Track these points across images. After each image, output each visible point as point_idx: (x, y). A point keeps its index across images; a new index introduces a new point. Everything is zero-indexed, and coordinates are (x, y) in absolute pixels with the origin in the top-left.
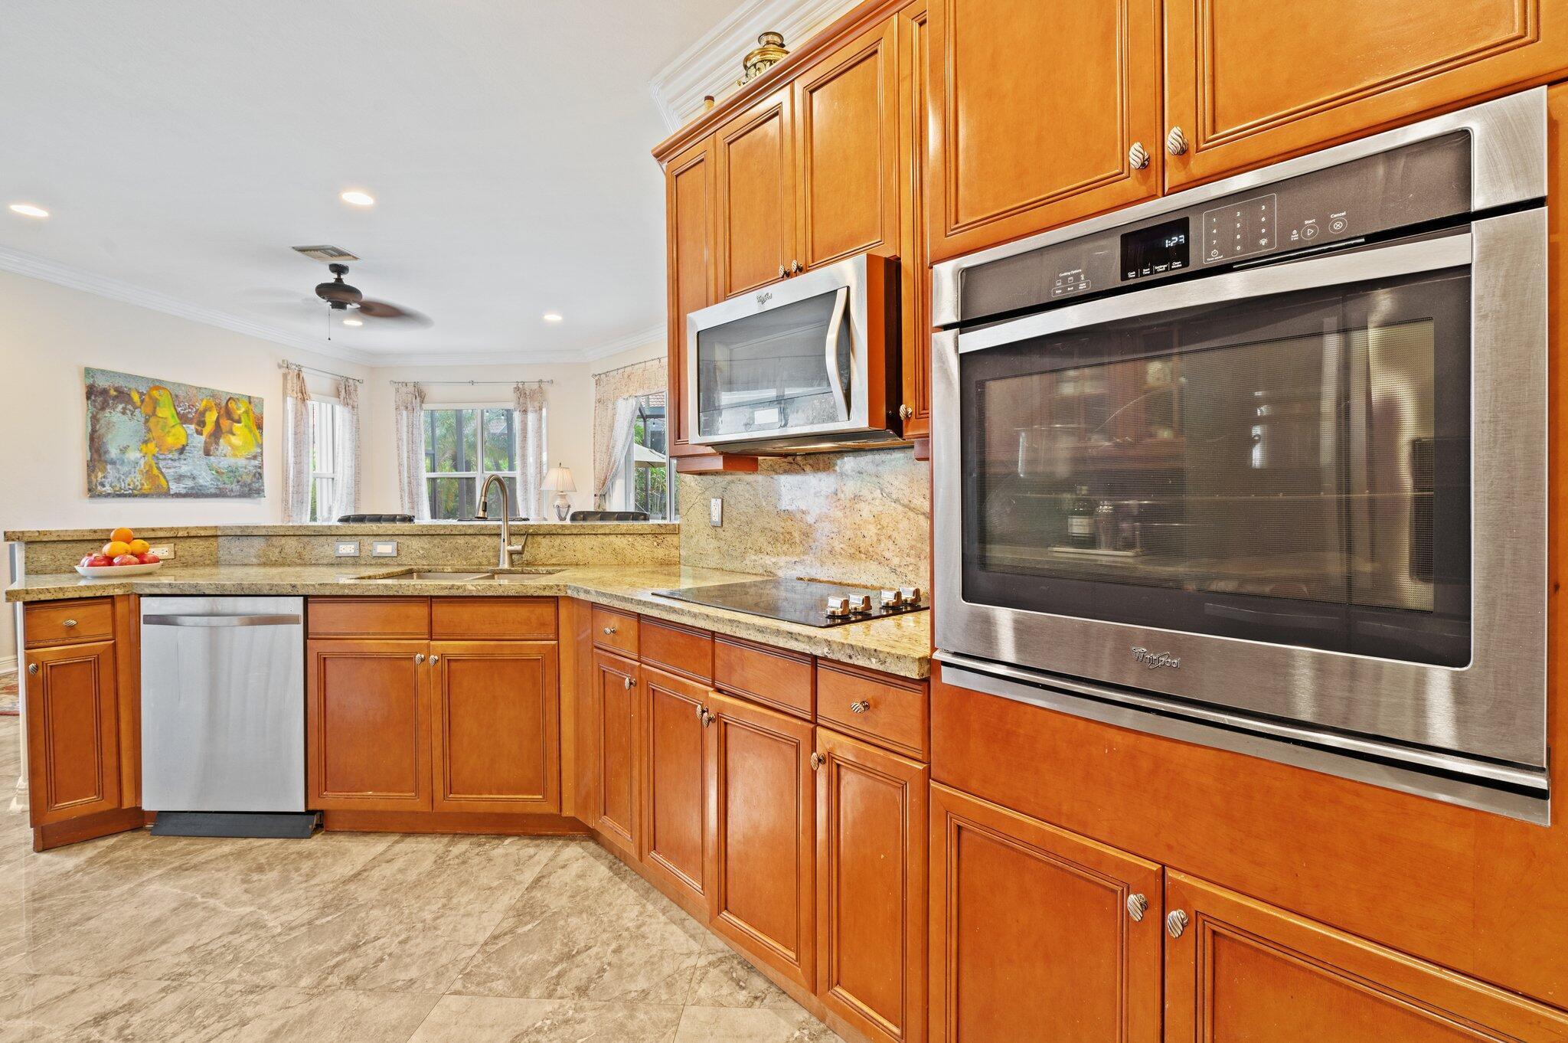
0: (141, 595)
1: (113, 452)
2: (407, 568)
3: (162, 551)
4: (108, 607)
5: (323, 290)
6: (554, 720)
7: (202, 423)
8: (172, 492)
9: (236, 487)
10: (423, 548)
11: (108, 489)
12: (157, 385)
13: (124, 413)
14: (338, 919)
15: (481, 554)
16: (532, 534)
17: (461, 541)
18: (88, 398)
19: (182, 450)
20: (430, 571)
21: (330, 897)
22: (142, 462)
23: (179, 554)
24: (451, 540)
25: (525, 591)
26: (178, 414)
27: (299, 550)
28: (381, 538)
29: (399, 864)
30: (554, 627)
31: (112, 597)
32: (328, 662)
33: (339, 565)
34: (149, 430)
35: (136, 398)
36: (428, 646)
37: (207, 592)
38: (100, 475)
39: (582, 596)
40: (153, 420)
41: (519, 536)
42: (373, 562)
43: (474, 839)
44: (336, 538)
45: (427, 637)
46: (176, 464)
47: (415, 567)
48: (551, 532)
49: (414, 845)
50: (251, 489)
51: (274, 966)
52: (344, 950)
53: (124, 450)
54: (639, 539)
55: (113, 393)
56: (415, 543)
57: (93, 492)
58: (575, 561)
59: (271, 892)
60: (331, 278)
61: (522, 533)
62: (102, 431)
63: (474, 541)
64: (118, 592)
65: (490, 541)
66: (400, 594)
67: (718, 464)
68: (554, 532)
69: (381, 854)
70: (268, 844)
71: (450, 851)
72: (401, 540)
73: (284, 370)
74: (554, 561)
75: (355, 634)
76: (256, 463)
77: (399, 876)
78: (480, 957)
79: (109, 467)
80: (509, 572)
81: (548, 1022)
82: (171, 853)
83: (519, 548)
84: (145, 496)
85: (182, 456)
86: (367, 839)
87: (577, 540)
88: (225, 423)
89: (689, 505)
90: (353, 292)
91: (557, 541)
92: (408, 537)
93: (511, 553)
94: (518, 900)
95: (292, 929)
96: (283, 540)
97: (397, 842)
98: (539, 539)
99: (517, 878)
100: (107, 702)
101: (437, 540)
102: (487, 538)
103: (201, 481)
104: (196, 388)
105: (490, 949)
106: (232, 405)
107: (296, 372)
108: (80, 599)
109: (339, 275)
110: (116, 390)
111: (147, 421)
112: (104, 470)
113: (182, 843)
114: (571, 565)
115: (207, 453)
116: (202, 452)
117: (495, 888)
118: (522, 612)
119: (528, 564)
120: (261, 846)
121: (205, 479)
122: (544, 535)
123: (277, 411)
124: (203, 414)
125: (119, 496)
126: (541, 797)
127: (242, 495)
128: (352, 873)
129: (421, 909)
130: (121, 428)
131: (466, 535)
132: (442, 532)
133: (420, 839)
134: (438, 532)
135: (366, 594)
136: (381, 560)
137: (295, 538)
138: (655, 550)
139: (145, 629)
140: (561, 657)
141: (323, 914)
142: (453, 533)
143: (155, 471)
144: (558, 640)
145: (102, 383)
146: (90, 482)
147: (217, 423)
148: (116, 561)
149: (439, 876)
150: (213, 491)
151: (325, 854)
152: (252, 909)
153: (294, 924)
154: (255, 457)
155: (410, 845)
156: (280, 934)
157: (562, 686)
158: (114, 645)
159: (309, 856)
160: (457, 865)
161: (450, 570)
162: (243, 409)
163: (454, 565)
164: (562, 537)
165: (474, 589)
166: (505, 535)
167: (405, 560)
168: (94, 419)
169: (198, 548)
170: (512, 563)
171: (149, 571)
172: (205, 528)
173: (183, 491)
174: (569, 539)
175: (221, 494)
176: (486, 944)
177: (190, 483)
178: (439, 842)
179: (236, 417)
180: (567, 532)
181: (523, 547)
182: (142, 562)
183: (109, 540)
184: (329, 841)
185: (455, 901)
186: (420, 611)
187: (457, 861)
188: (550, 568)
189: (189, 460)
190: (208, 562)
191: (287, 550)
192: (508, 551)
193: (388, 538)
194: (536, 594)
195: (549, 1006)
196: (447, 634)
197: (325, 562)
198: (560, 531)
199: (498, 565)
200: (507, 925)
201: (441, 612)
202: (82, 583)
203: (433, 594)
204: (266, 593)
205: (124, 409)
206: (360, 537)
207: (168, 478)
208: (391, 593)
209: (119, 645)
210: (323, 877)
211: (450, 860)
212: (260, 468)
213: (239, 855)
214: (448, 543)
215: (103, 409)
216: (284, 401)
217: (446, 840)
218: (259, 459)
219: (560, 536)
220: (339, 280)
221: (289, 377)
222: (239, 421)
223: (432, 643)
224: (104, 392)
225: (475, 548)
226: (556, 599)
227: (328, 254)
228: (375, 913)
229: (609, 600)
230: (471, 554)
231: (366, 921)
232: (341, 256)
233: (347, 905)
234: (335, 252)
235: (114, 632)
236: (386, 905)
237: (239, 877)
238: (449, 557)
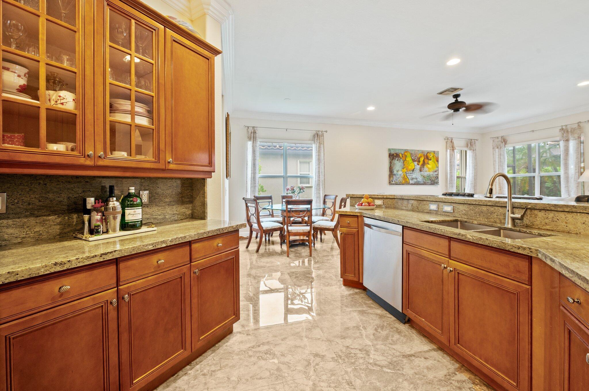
0: (364, 217)
1: (395, 172)
2: (454, 219)
3: (378, 202)
4: (357, 219)
5: (450, 106)
7: (419, 161)
8: (410, 183)
9: (429, 181)
10: (465, 210)
11: (394, 182)
12: (406, 151)
13: (398, 160)
14: (391, 374)
15: (496, 216)
16: (530, 209)
17: (484, 208)
18: (389, 157)
19: (413, 170)
20: (466, 222)
21: (395, 359)
22: (402, 174)
23: (384, 203)
25: (504, 246)
26: (412, 159)
27: (418, 206)
28: (447, 204)
29: (429, 363)
30: (527, 276)
31: (358, 216)
32: (410, 255)
33: (430, 213)
34: (404, 165)
35: (401, 155)
36: (448, 262)
38: (392, 178)
40: (405, 162)
41: (521, 209)
42: (443, 214)
43: (473, 377)
44: (429, 202)
45: (448, 257)
46: (412, 174)
47: (459, 219)
48: (546, 209)
49: (441, 357)
50: (434, 181)
53: (398, 171)
55: (395, 155)
56: (461, 207)
57: (390, 183)
58: (567, 229)
59: (379, 341)
60: (453, 100)
61: (523, 207)
62: (392, 166)
63: (492, 209)
64: (359, 214)
65: (501, 210)
66: (435, 232)
68: (548, 209)
69: (424, 352)
70: (391, 318)
71: (456, 374)
72: (455, 205)
73: (446, 140)
74: (548, 227)
75: (419, 246)
76: (436, 173)
77: (425, 371)
79: (394, 176)
80: (510, 230)
82: (366, 304)
83: (519, 216)
84: (403, 184)
85: (413, 172)
86: (423, 339)
87: (569, 216)
88: (426, 161)
90: (462, 103)
91: (551, 215)
92: (458, 204)
93: (513, 219)
95: (376, 364)
96: (413, 201)
97: (434, 350)
98: (536, 212)
100: (356, 248)
101: (472, 207)
102: (499, 208)
103: (419, 180)
104: (417, 150)
106: (428, 155)
107: (451, 140)
108: (350, 215)
109: (457, 98)
110: (396, 154)
111: (404, 162)
112: (393, 177)
113: (371, 302)
114: (563, 232)
115: (421, 171)
116: (419, 171)
118: (504, 259)
119: (527, 226)
120: (388, 317)
121: (420, 179)
122: (540, 210)
123: (444, 155)
124: (419, 158)
125: (397, 184)
126: (515, 384)
127: (432, 184)
128: (409, 353)
130: (398, 165)
131: (487, 205)
132: (474, 203)
133: (445, 355)
134: (472, 203)
136: (446, 213)
137: (416, 201)
139: (366, 228)
140: (533, 299)
141: (387, 367)
142: (480, 204)
143: (406, 177)
144: (531, 286)
145: (392, 152)
146: (389, 180)
147: (424, 161)
148: (363, 204)
149: (443, 386)
150: (422, 183)
151: (405, 336)
152: (370, 343)
153: (377, 363)
154: (436, 171)
155: (438, 355)
156: (371, 364)
157: (534, 320)
158: (358, 231)
159: (399, 332)
160: (456, 387)
161: (476, 223)
162: (432, 156)
163: (480, 220)
164: (556, 213)
165: (471, 238)
166: (509, 207)
167: (457, 215)
168: (391, 163)
169: (390, 202)
170: (514, 224)
171: (372, 208)
172: (391, 196)
173: (413, 183)
174: (562, 215)
175: (424, 184)
177: (415, 180)
178: (453, 365)
179: (430, 158)
180: (559, 209)
181: (523, 216)
182: (369, 206)
183: (363, 198)
184: (409, 330)
186: (445, 242)
187: (456, 384)
188: (541, 232)
189: (415, 173)
190: (392, 207)
191: (414, 205)
192: (511, 217)
193: (449, 204)
194: (512, 250)
196: (457, 259)
197: (426, 211)
198: (553, 208)
199: (504, 224)
201: (454, 244)
202: (357, 211)
203: (449, 236)
204: (391, 222)
205: (398, 159)
206: (438, 203)
207: (409, 179)
208: (431, 231)
209: (360, 232)
210: (398, 347)
211: (453, 380)
212: (438, 175)
213: (381, 317)
214: (477, 209)
215: (393, 160)
216: (447, 151)
217: (457, 365)
218: (437, 172)
219: (553, 212)
220: (457, 100)
221: (448, 143)
222: (431, 160)
223: (450, 261)
224: (393, 155)
225: (492, 213)
226: (530, 259)
227: (452, 91)
228: (406, 384)
229: (571, 275)
230: (490, 216)
231: (400, 385)
232: (458, 90)
233: (398, 370)
234: (456, 89)
235: (358, 227)
236: (412, 383)
237: (376, 326)
238: (478, 216)
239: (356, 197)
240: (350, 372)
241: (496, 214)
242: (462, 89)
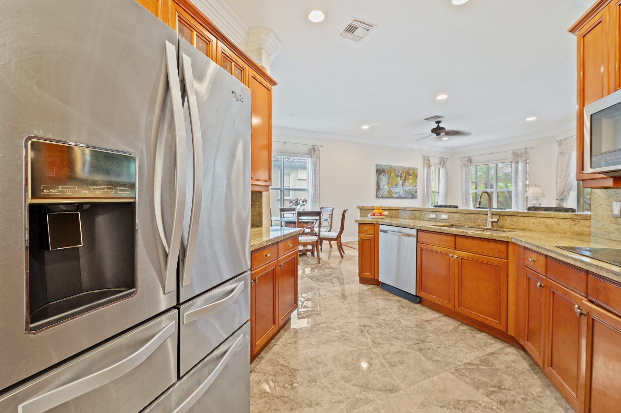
0: (380, 224)
1: (381, 186)
2: (451, 224)
3: (386, 213)
4: (373, 226)
5: (434, 131)
6: (505, 292)
7: (401, 177)
8: (394, 197)
9: (410, 195)
10: (457, 217)
11: (380, 196)
12: (391, 167)
13: (384, 176)
14: (420, 331)
15: (480, 221)
16: (502, 215)
17: (472, 216)
18: (377, 172)
19: (396, 185)
20: (459, 226)
21: (419, 323)
22: (387, 189)
23: (390, 214)
24: (468, 215)
25: (492, 237)
26: (396, 175)
27: (419, 215)
28: (444, 213)
29: (442, 323)
30: (506, 254)
31: (374, 224)
32: (423, 251)
33: (430, 221)
34: (389, 180)
35: (386, 171)
36: (454, 252)
37: (393, 225)
38: (379, 192)
39: (519, 243)
40: (390, 177)
41: (496, 216)
42: (441, 221)
43: (470, 327)
44: (429, 212)
45: (454, 248)
46: (395, 189)
47: (454, 224)
48: (512, 215)
49: (448, 320)
50: (413, 196)
51: (401, 334)
52: (420, 340)
53: (383, 186)
54: (562, 220)
55: (382, 170)
56: (455, 216)
57: (377, 197)
58: (524, 228)
59: (404, 314)
60: (435, 126)
61: (498, 214)
62: (379, 181)
63: (477, 216)
64: (375, 223)
65: (484, 217)
66: (445, 232)
67: (610, 182)
68: (514, 215)
69: (436, 318)
70: (406, 301)
71: (460, 327)
72: (450, 214)
73: (424, 158)
74: (513, 227)
75: (431, 243)
76: (415, 188)
77: (441, 327)
78: (462, 367)
79: (380, 190)
80: (491, 229)
81: (484, 404)
82: (384, 294)
83: (495, 220)
84: (388, 198)
85: (397, 187)
86: (433, 311)
87: (525, 219)
88: (407, 176)
89: (598, 205)
90: (443, 129)
91: (515, 219)
92: (453, 213)
93: (492, 222)
94: (482, 356)
95: (408, 327)
96: (415, 212)
97: (442, 316)
98: (506, 217)
99: (484, 348)
100: (373, 251)
101: (463, 215)
102: (482, 215)
103: (401, 194)
104: (400, 167)
105: (468, 366)
106: (409, 171)
107: (427, 158)
108: (368, 223)
109: (438, 124)
110: (382, 169)
111: (389, 177)
112: (379, 191)
113: (387, 293)
114: (522, 229)
115: (403, 186)
116: (401, 185)
117: (474, 347)
118: (492, 245)
119: (500, 227)
120: (404, 301)
121: (402, 193)
122: (509, 216)
123: (421, 171)
124: (401, 174)
125: (382, 198)
126: (498, 322)
127: (412, 198)
128: (426, 319)
129: (445, 341)
130: (384, 180)
131: (474, 214)
132: (465, 212)
133: (450, 319)
134: (463, 212)
135: (434, 231)
136: (443, 220)
137: (418, 211)
138: (573, 227)
139: (381, 233)
140: (509, 267)
141: (416, 327)
142: (469, 213)
143: (390, 191)
144: (508, 260)
145: (379, 168)
146: (376, 194)
147: (405, 177)
148: (376, 215)
149: (454, 333)
150: (404, 197)
151: (420, 311)
152: (399, 317)
153: (409, 326)
154: (415, 186)
155: (446, 319)
156: (404, 327)
157: (509, 279)
158: (374, 236)
159: (416, 309)
160: (462, 333)
161: (467, 226)
162: (412, 172)
163: (469, 224)
164: (518, 217)
165: (471, 234)
166: (489, 214)
167: (451, 221)
168: (378, 178)
169: (394, 213)
170: (493, 226)
171: (382, 218)
172: (396, 207)
173: (397, 197)
174: (521, 219)
175: (406, 198)
176: (466, 364)
177: (398, 194)
178: (457, 323)
179: (410, 174)
180: (520, 215)
181: (498, 220)
182: (381, 216)
183: (374, 209)
184: (422, 307)
185: (458, 344)
186: (452, 239)
187: (461, 331)
188: (510, 230)
189: (398, 188)
190: (396, 217)
191: (416, 215)
192: (491, 221)
193: (446, 213)
194: (497, 239)
195: (486, 399)
196: (461, 249)
197: (426, 219)
198: (516, 214)
199: (486, 226)
200: (477, 362)
201: (459, 240)
202: (369, 220)
203: (456, 234)
204: (407, 227)
205: (384, 174)
206: (437, 212)
207: (393, 193)
208: (442, 232)
209: (375, 237)
210: (418, 317)
211: (459, 330)
212: (416, 189)
213: (399, 301)
214: (467, 216)
215: (379, 175)
216: (424, 168)
217: (459, 323)
218: (416, 187)
219: (516, 217)
220: (438, 126)
221: (425, 160)
222: (411, 176)
223: (456, 251)
224: (380, 170)
225: (477, 219)
226: (507, 243)
227: (436, 118)
228: (431, 334)
229: (531, 246)
230: (476, 221)
231: (428, 335)
232: (440, 118)
233: (423, 328)
234: (439, 117)
235: (374, 233)
236: (435, 334)
237: (398, 307)
238: (467, 222)
239: (365, 209)
240: (393, 332)
241: (480, 219)
242: (443, 117)
